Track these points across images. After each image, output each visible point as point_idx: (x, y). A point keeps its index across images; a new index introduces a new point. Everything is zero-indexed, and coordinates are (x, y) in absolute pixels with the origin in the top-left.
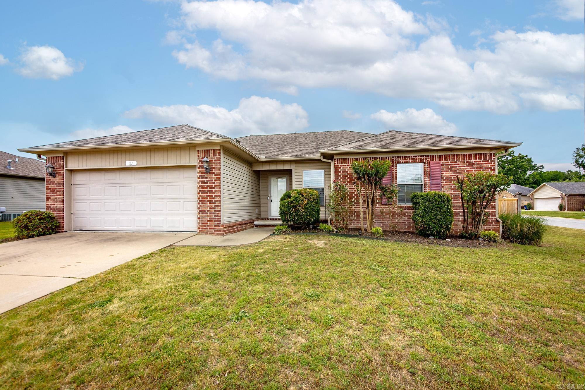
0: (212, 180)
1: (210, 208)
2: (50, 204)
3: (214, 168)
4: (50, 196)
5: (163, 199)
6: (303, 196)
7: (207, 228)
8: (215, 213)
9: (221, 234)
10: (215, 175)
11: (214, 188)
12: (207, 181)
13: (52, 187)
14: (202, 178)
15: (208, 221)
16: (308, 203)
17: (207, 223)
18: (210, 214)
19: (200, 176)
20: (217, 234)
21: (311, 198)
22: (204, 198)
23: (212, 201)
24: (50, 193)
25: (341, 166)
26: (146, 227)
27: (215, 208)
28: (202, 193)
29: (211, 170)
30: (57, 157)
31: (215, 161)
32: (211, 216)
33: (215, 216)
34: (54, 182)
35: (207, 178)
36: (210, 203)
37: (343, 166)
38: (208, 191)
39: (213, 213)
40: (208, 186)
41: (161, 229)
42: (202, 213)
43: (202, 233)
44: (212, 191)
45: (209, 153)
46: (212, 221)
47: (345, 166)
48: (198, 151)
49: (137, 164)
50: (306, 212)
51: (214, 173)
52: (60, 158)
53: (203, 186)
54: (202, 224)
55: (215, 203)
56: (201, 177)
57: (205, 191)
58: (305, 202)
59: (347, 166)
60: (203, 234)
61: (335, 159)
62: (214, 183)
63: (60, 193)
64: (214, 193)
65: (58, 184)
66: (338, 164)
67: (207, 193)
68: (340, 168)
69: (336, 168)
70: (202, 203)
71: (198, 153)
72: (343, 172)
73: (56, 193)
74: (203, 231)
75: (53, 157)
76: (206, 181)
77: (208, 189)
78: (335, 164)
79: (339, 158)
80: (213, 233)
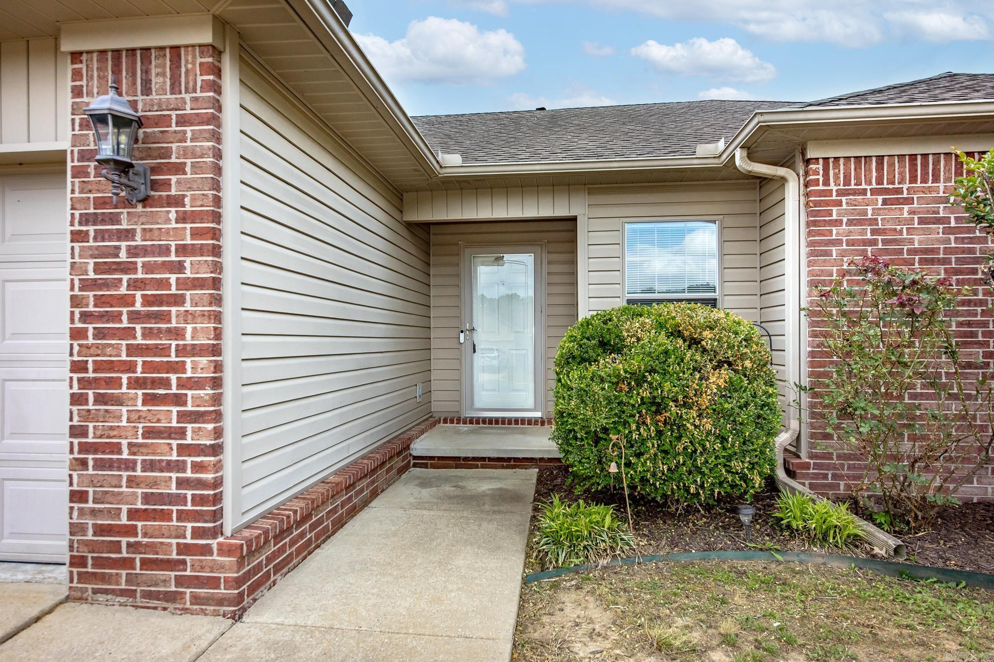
0: (166, 250)
1: (149, 433)
3: (179, 169)
6: (694, 342)
7: (127, 563)
8: (179, 466)
9: (221, 602)
10: (182, 218)
11: (178, 300)
12: (133, 252)
14: (100, 235)
15: (133, 514)
16: (732, 388)
17: (131, 531)
18: (150, 466)
19: (86, 219)
20: (196, 600)
21: (743, 357)
22: (110, 366)
23: (166, 383)
25: (840, 193)
27: (182, 433)
28: (100, 334)
29: (155, 185)
31: (183, 121)
32: (155, 483)
33: (181, 483)
35: (129, 234)
36: (149, 400)
37: (855, 192)
38: (135, 317)
39: (170, 466)
40: (135, 285)
42: (100, 465)
43: (95, 592)
44: (165, 317)
45: (146, 72)
46: (165, 516)
47: (864, 192)
48: (76, 56)
50: (723, 439)
51: (177, 201)
53: (106, 285)
54: (100, 530)
55: (179, 400)
56: (91, 229)
57: (117, 317)
58: (718, 379)
59: (874, 192)
60: (101, 598)
61: (808, 162)
62: (179, 267)
64: (178, 333)
66: (826, 182)
67: (129, 333)
68: (839, 204)
69: (817, 203)
70: (100, 399)
71: (77, 75)
72: (850, 223)
74: (103, 578)
76: (123, 256)
77: (138, 306)
78: (809, 183)
79: (831, 154)
80: (172, 597)
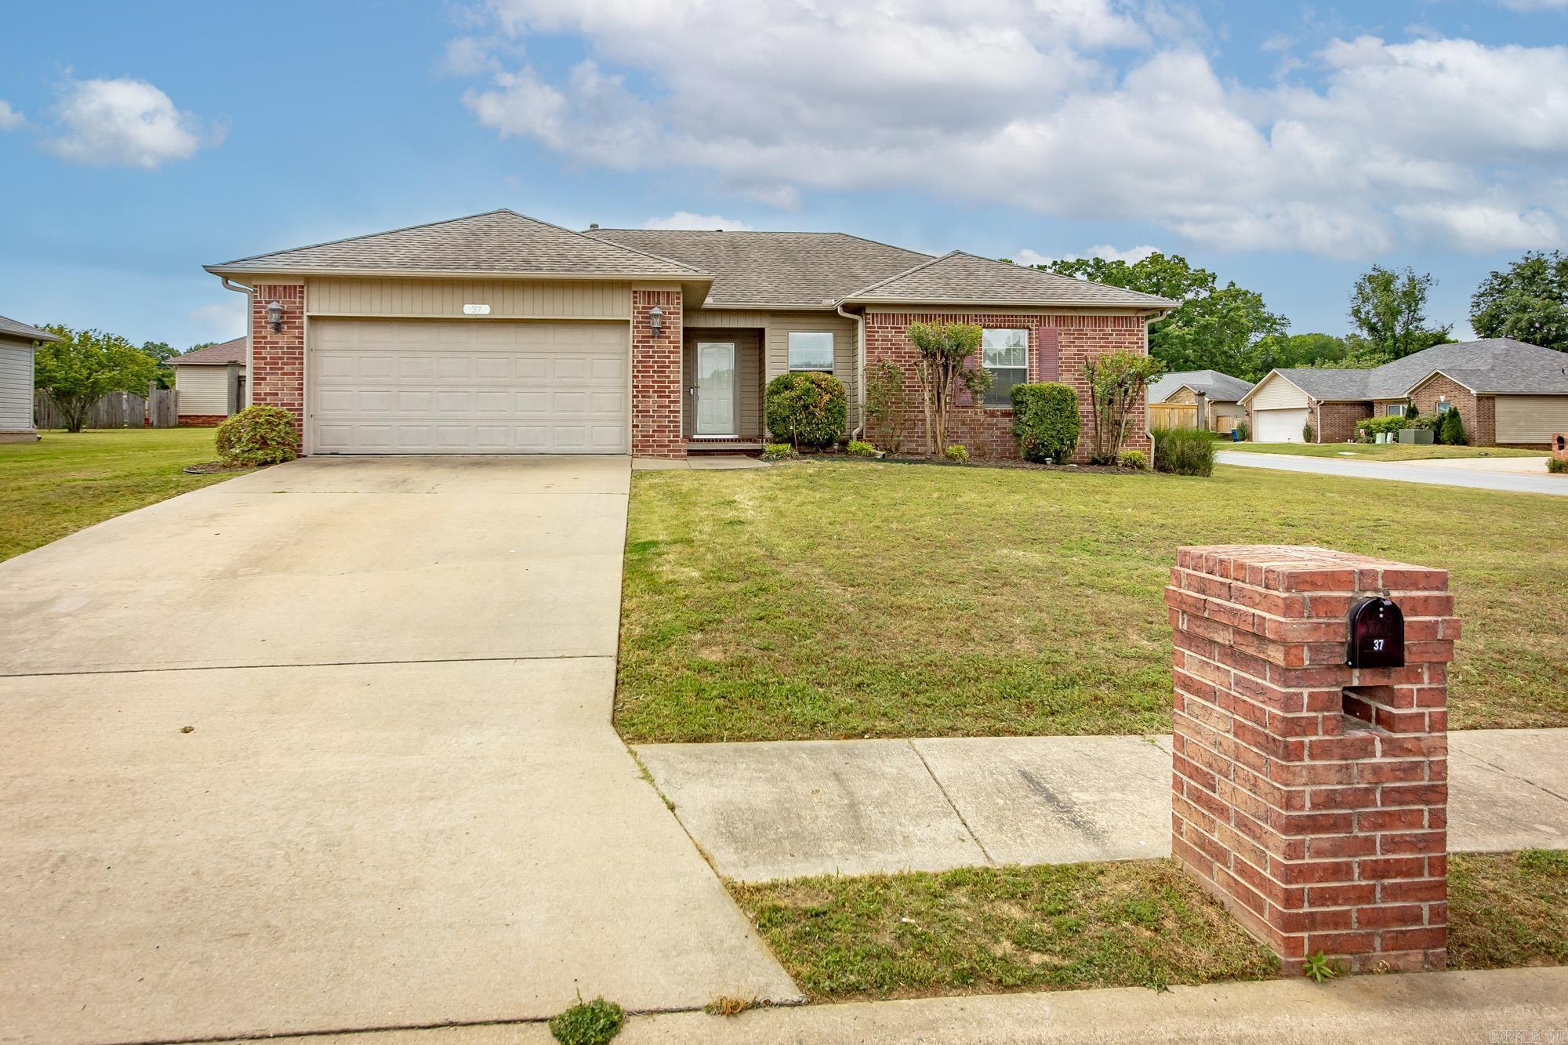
0: (665, 352)
1: (659, 407)
2: (266, 394)
3: (669, 328)
4: (266, 374)
5: (543, 386)
6: (819, 386)
7: (652, 446)
8: (669, 417)
9: (682, 456)
10: (670, 342)
11: (669, 367)
12: (654, 352)
13: (269, 353)
14: (643, 347)
15: (654, 431)
16: (831, 400)
17: (653, 436)
18: (659, 417)
19: (638, 342)
20: (674, 456)
21: (835, 390)
22: (647, 387)
23: (665, 392)
24: (265, 369)
25: (879, 328)
26: (504, 445)
27: (670, 407)
28: (643, 377)
29: (661, 332)
30: (285, 287)
31: (670, 313)
32: (661, 422)
33: (669, 422)
34: (277, 343)
35: (653, 347)
36: (659, 397)
37: (884, 328)
38: (654, 372)
39: (666, 417)
40: (654, 362)
41: (542, 449)
42: (643, 416)
43: (641, 454)
44: (664, 372)
45: (658, 298)
46: (664, 431)
47: (887, 328)
48: (635, 292)
49: (492, 312)
50: (828, 419)
51: (669, 337)
52: (295, 290)
53: (645, 362)
54: (643, 436)
55: (669, 397)
56: (640, 345)
57: (649, 372)
58: (827, 398)
59: (891, 328)
60: (643, 456)
61: (866, 314)
62: (669, 357)
63: (293, 369)
64: (669, 377)
65: (288, 348)
66: (873, 323)
67: (653, 377)
68: (878, 332)
69: (869, 332)
70: (643, 397)
71: (635, 297)
72: (882, 340)
73: (282, 369)
74: (644, 451)
75: (275, 286)
76: (651, 353)
77: (656, 369)
78: (866, 323)
79: (875, 312)
80: (666, 456)
